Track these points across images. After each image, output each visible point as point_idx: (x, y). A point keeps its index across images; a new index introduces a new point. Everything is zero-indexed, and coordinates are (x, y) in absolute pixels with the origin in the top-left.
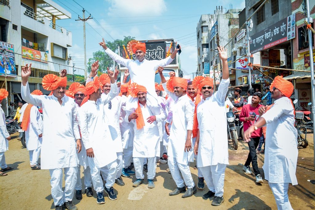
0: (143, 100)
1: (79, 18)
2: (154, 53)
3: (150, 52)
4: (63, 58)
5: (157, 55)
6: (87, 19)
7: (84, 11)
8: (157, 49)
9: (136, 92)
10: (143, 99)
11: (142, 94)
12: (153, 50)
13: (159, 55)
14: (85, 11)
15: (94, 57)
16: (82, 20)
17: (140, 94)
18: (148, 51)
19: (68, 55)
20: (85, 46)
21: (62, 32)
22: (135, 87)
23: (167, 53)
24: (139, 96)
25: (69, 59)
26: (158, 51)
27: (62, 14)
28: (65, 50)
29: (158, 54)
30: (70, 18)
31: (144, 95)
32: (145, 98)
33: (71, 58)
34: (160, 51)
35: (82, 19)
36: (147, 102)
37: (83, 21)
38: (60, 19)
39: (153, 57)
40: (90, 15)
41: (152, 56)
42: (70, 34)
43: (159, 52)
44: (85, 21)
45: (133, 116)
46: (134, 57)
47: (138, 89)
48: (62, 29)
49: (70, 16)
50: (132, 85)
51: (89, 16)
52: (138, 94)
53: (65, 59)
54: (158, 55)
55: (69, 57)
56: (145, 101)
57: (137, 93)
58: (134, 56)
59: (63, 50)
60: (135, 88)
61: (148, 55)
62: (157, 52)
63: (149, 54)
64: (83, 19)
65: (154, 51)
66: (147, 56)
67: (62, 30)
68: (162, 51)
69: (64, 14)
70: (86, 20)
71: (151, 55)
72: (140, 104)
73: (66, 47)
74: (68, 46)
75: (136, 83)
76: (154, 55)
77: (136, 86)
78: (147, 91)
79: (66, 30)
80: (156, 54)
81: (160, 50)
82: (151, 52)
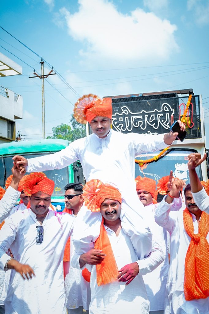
0: (113, 218)
1: (34, 74)
2: (156, 116)
3: (147, 116)
4: (8, 137)
5: (161, 120)
6: (48, 75)
7: (42, 63)
8: (161, 110)
9: (98, 199)
10: (115, 217)
11: (113, 204)
12: (154, 111)
13: (165, 120)
14: (44, 62)
15: (54, 135)
16: (39, 77)
17: (106, 205)
18: (143, 114)
19: (17, 133)
20: (44, 117)
21: (8, 97)
22: (96, 188)
23: (181, 117)
24: (105, 209)
25: (17, 138)
26: (164, 112)
27: (9, 68)
28: (11, 124)
29: (163, 118)
30: (20, 74)
31: (115, 207)
32: (118, 213)
33: (21, 138)
34: (167, 112)
35: (39, 75)
36: (122, 223)
37: (41, 78)
38: (5, 76)
39: (153, 125)
40: (53, 68)
41: (151, 124)
42: (20, 99)
43: (164, 115)
44: (44, 78)
45: (93, 258)
46: (116, 125)
47: (103, 193)
48: (8, 91)
49: (20, 70)
50: (91, 184)
51: (50, 71)
52: (103, 205)
53: (11, 139)
54: (163, 121)
55: (17, 135)
56: (119, 221)
57: (101, 202)
58: (116, 123)
59: (8, 124)
60: (97, 190)
61: (144, 122)
62: (162, 115)
63: (146, 120)
64: (41, 76)
65: (156, 113)
66: (140, 123)
67: (7, 93)
68: (170, 112)
69: (11, 69)
70: (46, 77)
71: (149, 121)
72: (106, 227)
73: (13, 119)
74: (16, 118)
75: (98, 181)
76: (156, 121)
77: (98, 186)
78: (123, 197)
79: (13, 93)
80: (159, 120)
81: (168, 110)
82: (149, 115)
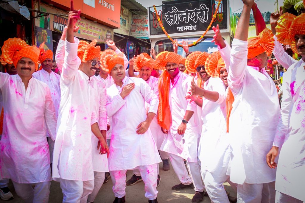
2: (196, 14)
3: (189, 13)
8: (199, 9)
12: (194, 10)
13: (202, 16)
18: (187, 12)
26: (202, 11)
34: (204, 10)
41: (193, 19)
43: (202, 13)
46: (168, 21)
54: (200, 17)
58: (168, 19)
61: (187, 18)
62: (200, 12)
63: (189, 16)
65: (196, 11)
66: (185, 19)
68: (206, 10)
71: (190, 17)
76: (195, 17)
80: (197, 16)
81: (204, 9)
82: (191, 12)
